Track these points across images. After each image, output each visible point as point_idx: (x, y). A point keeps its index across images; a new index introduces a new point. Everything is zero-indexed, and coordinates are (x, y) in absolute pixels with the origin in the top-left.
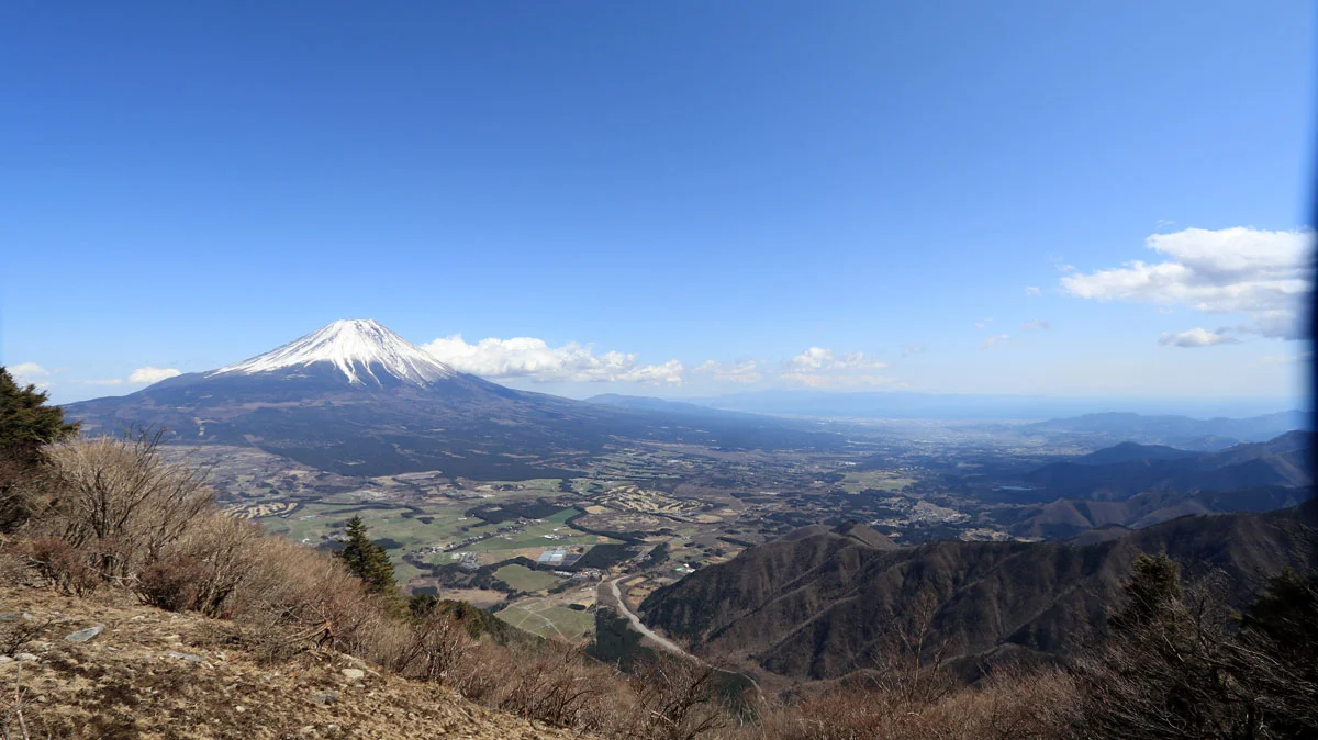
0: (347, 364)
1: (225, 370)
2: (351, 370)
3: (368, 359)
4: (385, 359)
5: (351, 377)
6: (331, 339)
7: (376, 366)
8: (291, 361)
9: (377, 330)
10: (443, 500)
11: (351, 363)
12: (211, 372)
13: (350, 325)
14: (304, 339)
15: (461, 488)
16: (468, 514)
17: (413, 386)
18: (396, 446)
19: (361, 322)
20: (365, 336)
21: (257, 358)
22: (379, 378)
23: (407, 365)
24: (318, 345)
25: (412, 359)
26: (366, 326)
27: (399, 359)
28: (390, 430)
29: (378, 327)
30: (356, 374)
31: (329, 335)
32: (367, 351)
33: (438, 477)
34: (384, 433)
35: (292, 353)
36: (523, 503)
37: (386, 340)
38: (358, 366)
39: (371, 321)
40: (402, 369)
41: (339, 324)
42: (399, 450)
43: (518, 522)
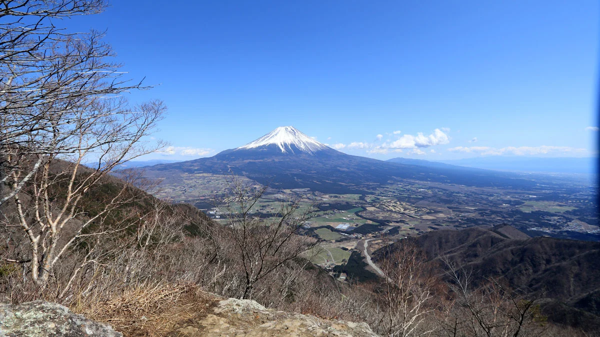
0: (281, 145)
1: (240, 148)
2: (283, 147)
3: (290, 143)
4: (296, 143)
5: (283, 150)
6: (276, 135)
7: (292, 145)
8: (262, 144)
9: (293, 130)
10: (306, 200)
11: (283, 144)
12: (236, 149)
13: (283, 129)
14: (267, 135)
15: (316, 196)
16: (314, 206)
17: (307, 154)
18: (295, 178)
19: (287, 127)
20: (288, 132)
21: (251, 143)
22: (293, 150)
23: (305, 144)
24: (271, 137)
25: (307, 142)
26: (289, 129)
27: (302, 143)
28: (295, 171)
29: (294, 129)
30: (285, 149)
31: (275, 133)
32: (289, 139)
33: (308, 191)
34: (292, 172)
35: (262, 141)
36: (339, 204)
37: (297, 134)
38: (285, 145)
39: (291, 127)
40: (303, 147)
41: (279, 128)
43: (334, 211)
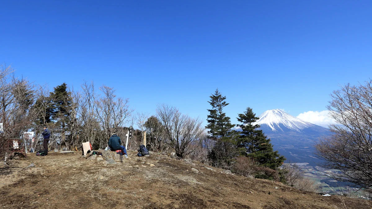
0: (271, 125)
2: (273, 126)
3: (278, 122)
4: (284, 122)
5: (273, 129)
6: (265, 117)
7: (281, 124)
9: (280, 112)
10: (310, 175)
11: (272, 124)
13: (271, 111)
15: (318, 171)
16: (322, 181)
17: (295, 131)
18: (290, 153)
19: (274, 110)
20: (276, 114)
22: (282, 128)
23: (292, 123)
24: (262, 119)
25: (293, 121)
26: (276, 111)
27: (288, 121)
28: (288, 147)
29: (280, 111)
30: (274, 128)
31: (265, 115)
32: (277, 120)
33: (308, 165)
34: (286, 148)
37: (283, 115)
38: (274, 125)
39: (277, 109)
40: (290, 125)
41: (267, 111)
42: (292, 154)
43: (346, 188)
